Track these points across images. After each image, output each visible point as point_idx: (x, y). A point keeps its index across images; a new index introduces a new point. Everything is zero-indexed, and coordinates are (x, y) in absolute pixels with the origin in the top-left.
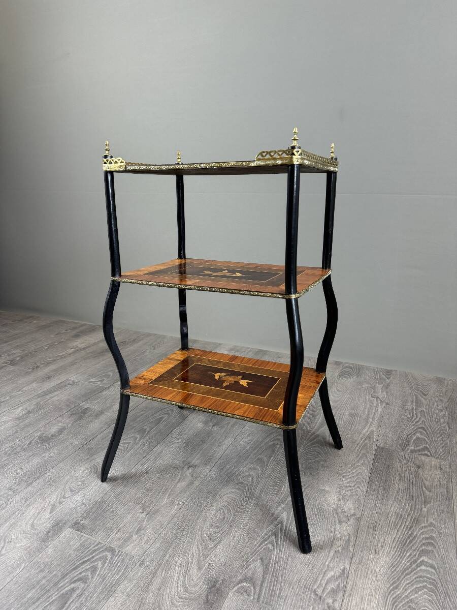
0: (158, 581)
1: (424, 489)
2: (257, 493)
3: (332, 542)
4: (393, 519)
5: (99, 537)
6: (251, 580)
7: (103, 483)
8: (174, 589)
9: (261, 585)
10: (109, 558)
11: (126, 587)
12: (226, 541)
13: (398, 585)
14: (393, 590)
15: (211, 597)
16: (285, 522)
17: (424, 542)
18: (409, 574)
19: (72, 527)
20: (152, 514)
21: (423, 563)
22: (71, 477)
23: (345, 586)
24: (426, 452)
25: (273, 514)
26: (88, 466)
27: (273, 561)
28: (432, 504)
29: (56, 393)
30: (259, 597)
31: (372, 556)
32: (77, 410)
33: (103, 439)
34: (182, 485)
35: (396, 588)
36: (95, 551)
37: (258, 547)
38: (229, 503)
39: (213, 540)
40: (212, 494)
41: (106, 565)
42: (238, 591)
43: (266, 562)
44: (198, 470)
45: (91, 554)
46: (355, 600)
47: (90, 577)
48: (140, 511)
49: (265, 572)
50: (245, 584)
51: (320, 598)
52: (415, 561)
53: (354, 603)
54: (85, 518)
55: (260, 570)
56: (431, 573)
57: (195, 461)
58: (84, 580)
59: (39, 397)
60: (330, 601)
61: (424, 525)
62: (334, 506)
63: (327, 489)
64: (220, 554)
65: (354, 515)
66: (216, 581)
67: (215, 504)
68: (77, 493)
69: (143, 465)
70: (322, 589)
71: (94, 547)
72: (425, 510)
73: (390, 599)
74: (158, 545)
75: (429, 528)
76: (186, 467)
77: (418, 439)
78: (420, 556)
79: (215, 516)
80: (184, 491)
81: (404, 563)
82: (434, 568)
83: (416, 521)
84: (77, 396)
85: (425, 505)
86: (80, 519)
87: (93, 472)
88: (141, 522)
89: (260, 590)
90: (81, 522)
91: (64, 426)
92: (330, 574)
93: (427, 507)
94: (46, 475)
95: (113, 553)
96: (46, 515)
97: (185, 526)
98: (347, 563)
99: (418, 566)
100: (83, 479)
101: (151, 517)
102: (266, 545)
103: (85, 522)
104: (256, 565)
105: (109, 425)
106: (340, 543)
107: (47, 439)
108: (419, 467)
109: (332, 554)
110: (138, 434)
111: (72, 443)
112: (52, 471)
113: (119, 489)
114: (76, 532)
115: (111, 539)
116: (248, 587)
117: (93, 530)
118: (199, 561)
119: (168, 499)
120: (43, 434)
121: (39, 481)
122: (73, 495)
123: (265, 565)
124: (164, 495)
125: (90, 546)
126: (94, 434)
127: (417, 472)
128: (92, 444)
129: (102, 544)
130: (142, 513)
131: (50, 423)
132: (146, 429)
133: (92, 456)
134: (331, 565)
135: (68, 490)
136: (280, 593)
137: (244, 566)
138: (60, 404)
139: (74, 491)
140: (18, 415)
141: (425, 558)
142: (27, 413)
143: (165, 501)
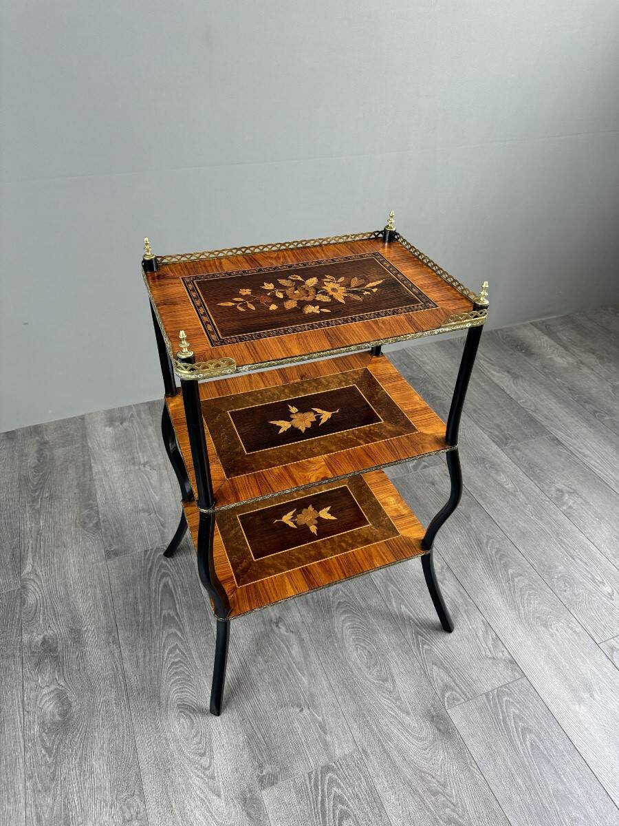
0: (395, 754)
2: (363, 604)
4: (466, 550)
5: (300, 769)
6: (446, 688)
7: (222, 716)
8: (412, 746)
9: (457, 685)
10: (335, 777)
11: (381, 784)
12: (395, 671)
13: (518, 607)
14: (519, 613)
15: (441, 727)
16: (411, 615)
17: (498, 557)
18: (514, 592)
19: (263, 787)
20: (312, 703)
21: (513, 576)
22: (177, 741)
23: (496, 635)
24: (424, 464)
25: (396, 616)
26: (173, 714)
27: (442, 658)
30: (465, 695)
31: (486, 596)
32: (33, 652)
33: (138, 667)
34: (295, 650)
35: (519, 610)
36: (316, 785)
37: (420, 654)
38: (355, 634)
39: (387, 680)
40: (330, 635)
41: (342, 785)
42: (450, 704)
43: (439, 664)
44: (289, 620)
45: (317, 790)
46: (511, 641)
47: (345, 808)
48: (298, 710)
49: (447, 671)
50: (447, 695)
51: (494, 658)
52: (508, 578)
53: (513, 644)
54: (261, 766)
55: (443, 674)
56: (523, 581)
58: (344, 816)
60: (500, 655)
61: (485, 541)
64: (405, 686)
65: (443, 568)
66: (429, 712)
67: (347, 645)
68: (211, 750)
70: (488, 650)
71: (310, 782)
72: (474, 526)
73: (524, 622)
74: (355, 726)
75: (491, 541)
76: (274, 626)
78: (507, 571)
79: (360, 656)
80: (306, 655)
81: (505, 586)
82: (522, 575)
83: (479, 543)
85: (470, 521)
86: (258, 772)
87: (191, 714)
88: (314, 720)
89: (461, 689)
90: (264, 773)
91: (56, 689)
92: (480, 634)
93: (472, 521)
94: (143, 766)
95: (333, 770)
96: (219, 804)
97: (350, 687)
98: (480, 615)
99: (513, 581)
100: (194, 731)
101: (315, 707)
102: (423, 648)
103: (268, 769)
104: (436, 672)
105: (116, 641)
106: (460, 601)
107: (64, 724)
108: (433, 484)
109: (465, 617)
110: (170, 627)
111: (107, 703)
112: (142, 756)
113: (248, 708)
114: (274, 787)
115: (314, 759)
116: (452, 694)
117: (286, 769)
118: (399, 707)
119: (304, 675)
120: (43, 724)
121: (146, 779)
122: (212, 758)
123: (441, 666)
124: (295, 675)
125: (306, 784)
126: (117, 669)
127: (437, 490)
128: (134, 681)
129: (312, 772)
130: (302, 710)
131: (26, 702)
132: (169, 614)
133: (159, 697)
134: (474, 626)
135: (197, 758)
136: (472, 678)
137: (430, 679)
139: (205, 752)
141: (510, 571)
143: (305, 680)
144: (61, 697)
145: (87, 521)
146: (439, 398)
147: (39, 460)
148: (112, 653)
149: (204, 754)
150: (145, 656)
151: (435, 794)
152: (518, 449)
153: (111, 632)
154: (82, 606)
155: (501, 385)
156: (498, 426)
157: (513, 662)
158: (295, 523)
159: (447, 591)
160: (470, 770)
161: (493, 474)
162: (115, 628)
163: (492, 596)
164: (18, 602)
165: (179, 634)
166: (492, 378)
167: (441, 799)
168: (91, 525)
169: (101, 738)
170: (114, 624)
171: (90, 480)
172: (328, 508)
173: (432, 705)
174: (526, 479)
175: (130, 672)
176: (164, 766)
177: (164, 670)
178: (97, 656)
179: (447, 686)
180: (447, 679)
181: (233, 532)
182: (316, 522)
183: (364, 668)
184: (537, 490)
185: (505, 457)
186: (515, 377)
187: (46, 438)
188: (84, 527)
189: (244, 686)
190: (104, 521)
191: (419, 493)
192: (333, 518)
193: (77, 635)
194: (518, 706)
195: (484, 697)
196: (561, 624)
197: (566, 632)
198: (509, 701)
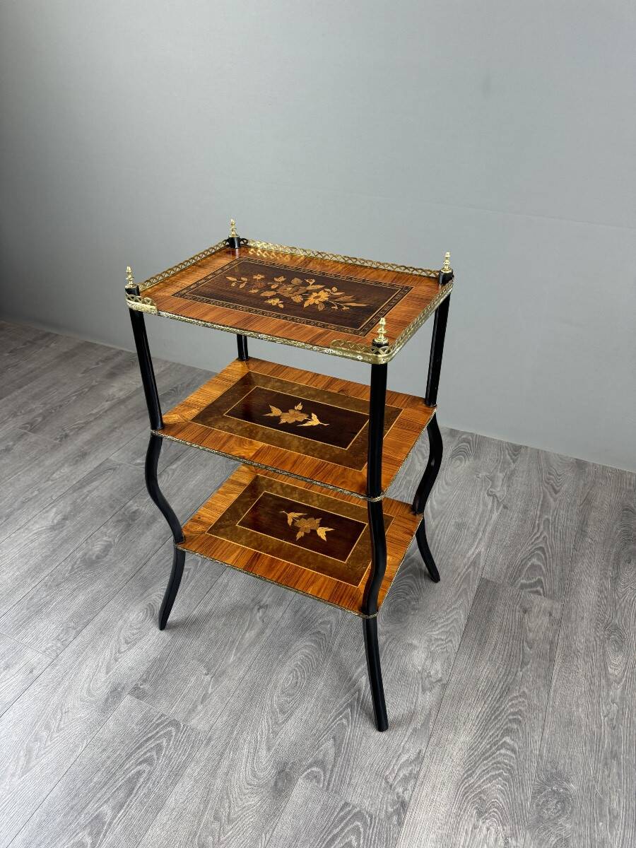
0: (225, 763)
1: (525, 644)
2: (335, 649)
3: (412, 716)
4: (481, 686)
5: (162, 707)
6: (321, 763)
7: (162, 632)
8: (243, 773)
9: (332, 771)
10: (174, 734)
11: (193, 770)
12: (298, 713)
13: (473, 773)
14: (466, 778)
15: (280, 784)
16: (362, 691)
17: (511, 717)
18: (486, 758)
19: (131, 693)
20: (218, 677)
21: (504, 745)
22: (125, 622)
23: (418, 772)
24: (539, 588)
25: (351, 679)
26: (142, 605)
27: (346, 741)
28: (529, 666)
29: (95, 484)
30: (329, 784)
31: (451, 736)
32: (124, 513)
33: (158, 563)
34: (250, 635)
36: (158, 725)
37: (333, 721)
38: (303, 662)
39: (284, 713)
40: (285, 648)
41: (171, 742)
42: (307, 777)
43: (338, 742)
44: (270, 612)
45: (155, 729)
46: (427, 789)
47: (155, 757)
48: (205, 672)
49: (337, 755)
50: (314, 769)
51: (391, 786)
52: (496, 743)
53: (424, 794)
54: (145, 681)
55: (332, 752)
56: (510, 758)
57: (266, 600)
58: (148, 761)
59: (74, 491)
60: (400, 790)
61: (514, 694)
62: (420, 668)
63: (415, 642)
64: (292, 730)
65: (440, 680)
66: (286, 764)
67: (288, 663)
68: (134, 645)
69: (206, 605)
70: (394, 775)
71: (157, 720)
72: (520, 674)
73: (462, 789)
74: (225, 718)
75: (521, 699)
76: (257, 607)
77: (533, 565)
78: (503, 736)
79: (287, 679)
80: (252, 644)
81: (484, 745)
82: (515, 753)
83: (507, 690)
84: (122, 489)
85: (522, 668)
86: (140, 682)
87: (149, 615)
88: (206, 688)
89: (331, 777)
90: (141, 687)
91: (110, 542)
93: (524, 670)
94: (96, 619)
95: (178, 728)
96: (102, 676)
97: (253, 694)
98: (424, 744)
99: (498, 749)
100: (139, 626)
101: (217, 681)
102: (341, 719)
103: (146, 687)
104: (328, 745)
106: (420, 718)
107: (91, 563)
108: (525, 611)
109: (408, 734)
111: (121, 570)
112: (102, 613)
113: (180, 641)
114: (136, 701)
115: (175, 710)
116: (318, 772)
117: (154, 698)
118: (268, 738)
119: (235, 655)
120: (86, 554)
121: (89, 627)
122: (129, 649)
123: (338, 746)
124: (231, 650)
125: (153, 719)
126: (148, 555)
127: (521, 620)
128: (145, 571)
129: (165, 716)
130: (206, 674)
131: (92, 536)
133: (147, 590)
134: (407, 746)
135: (123, 641)
136: (350, 779)
137: (316, 747)
138: (101, 504)
139: (130, 643)
140: (53, 522)
141: (507, 739)
142: (63, 519)
143: (232, 658)
144: (107, 549)
149: (128, 643)
151: (217, 818)
157: (403, 806)
158: (293, 523)
159: (419, 700)
160: (260, 835)
161: (609, 649)
163: (459, 743)
165: (200, 563)
167: (216, 826)
169: (99, 586)
172: (330, 530)
173: (294, 763)
175: (150, 563)
176: (104, 629)
178: (147, 540)
179: (323, 762)
180: (330, 757)
182: (309, 532)
183: (279, 690)
189: (194, 627)
191: (500, 608)
192: (325, 538)
194: (362, 842)
195: (343, 802)
196: (500, 828)
197: (496, 840)
198: (359, 829)
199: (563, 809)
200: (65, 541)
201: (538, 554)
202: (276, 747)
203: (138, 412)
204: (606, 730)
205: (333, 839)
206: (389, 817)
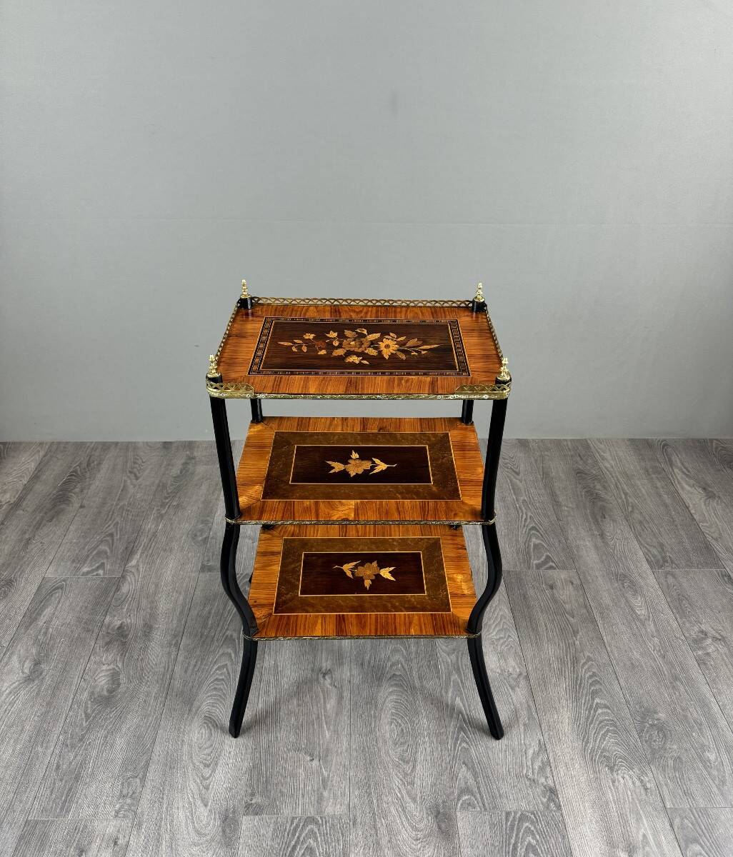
0: (383, 832)
1: (568, 616)
3: (516, 713)
4: (555, 665)
6: (466, 790)
7: (238, 739)
8: (404, 832)
9: (480, 792)
10: (316, 830)
12: (420, 757)
13: (588, 739)
14: (586, 746)
15: (443, 826)
16: (463, 709)
17: (590, 681)
18: (592, 723)
19: (246, 814)
20: (324, 757)
21: (598, 706)
22: (190, 746)
23: (548, 760)
24: (551, 564)
25: (447, 705)
26: (197, 722)
27: (476, 761)
28: (580, 633)
29: (48, 611)
30: (484, 804)
31: (556, 716)
32: (108, 633)
33: (186, 672)
34: (331, 704)
35: (587, 742)
36: (295, 830)
37: (455, 749)
38: (396, 709)
39: (408, 762)
40: (372, 702)
41: (319, 839)
42: (463, 808)
43: (470, 765)
44: (337, 675)
45: (294, 835)
46: (562, 770)
48: (309, 758)
49: (475, 775)
50: (464, 798)
51: (534, 780)
52: (591, 706)
53: (562, 774)
54: (253, 795)
55: (469, 775)
56: (607, 714)
57: (326, 665)
59: (27, 628)
60: (542, 780)
61: (582, 662)
62: (499, 671)
64: (424, 774)
66: (437, 806)
67: (383, 716)
68: (216, 764)
69: (267, 693)
70: (531, 771)
71: (291, 826)
72: (577, 642)
73: (588, 757)
74: (356, 792)
75: (590, 663)
76: (321, 676)
77: (536, 546)
78: (593, 699)
79: (392, 731)
80: (339, 712)
81: (584, 713)
82: (609, 708)
83: (575, 661)
84: (86, 607)
85: (576, 637)
86: (248, 799)
87: (212, 728)
88: (320, 773)
89: (482, 798)
90: (253, 802)
91: (114, 669)
92: (530, 752)
93: (578, 637)
94: (155, 758)
95: (317, 823)
96: (203, 812)
97: (369, 758)
98: (540, 734)
99: (595, 711)
100: (208, 743)
101: (326, 762)
102: (460, 745)
103: (257, 800)
104: (463, 772)
105: (177, 645)
106: (524, 714)
107: (107, 700)
108: (552, 587)
109: (522, 730)
110: (228, 647)
112: (157, 748)
113: (264, 739)
114: (256, 817)
115: (304, 807)
116: (469, 799)
117: (274, 806)
118: (408, 792)
119: (329, 729)
120: (93, 693)
121: (152, 767)
122: (214, 771)
123: (472, 768)
124: (320, 726)
125: (286, 827)
126: (168, 668)
127: (553, 595)
128: (177, 684)
129: (296, 818)
130: (312, 760)
131: (86, 671)
132: (231, 636)
133: (192, 704)
134: (527, 742)
135: (201, 766)
136: (499, 792)
137: (454, 777)
138: (72, 632)
139: (212, 764)
140: (23, 672)
141: (597, 700)
142: (36, 665)
143: (327, 734)
144: (114, 677)
145: (198, 534)
146: (604, 500)
147: (181, 473)
148: (169, 654)
149: (208, 766)
150: (195, 666)
152: (674, 576)
153: (177, 637)
154: (163, 606)
155: (688, 501)
156: (662, 545)
157: (552, 792)
158: (353, 574)
159: (514, 699)
161: (629, 595)
162: (181, 634)
163: (564, 719)
164: (114, 589)
165: (233, 655)
166: (680, 491)
168: (200, 538)
169: (132, 721)
170: (182, 630)
171: (216, 499)
172: (392, 569)
173: (444, 802)
174: (667, 610)
175: (177, 676)
176: (171, 764)
177: (207, 683)
178: (156, 652)
179: (468, 789)
180: (471, 782)
181: (293, 566)
182: (374, 577)
183: (390, 743)
184: (675, 625)
185: (652, 580)
186: (710, 496)
187: (195, 454)
188: (193, 539)
189: (269, 720)
190: (212, 538)
191: (531, 592)
192: (392, 579)
193: (148, 629)
194: (538, 837)
195: (504, 814)
196: (631, 772)
197: (634, 783)
198: (530, 829)
199: (665, 736)
200: (56, 688)
201: (533, 534)
202: (419, 795)
203: (46, 513)
204: (660, 661)
205: (515, 848)
206: (548, 807)
